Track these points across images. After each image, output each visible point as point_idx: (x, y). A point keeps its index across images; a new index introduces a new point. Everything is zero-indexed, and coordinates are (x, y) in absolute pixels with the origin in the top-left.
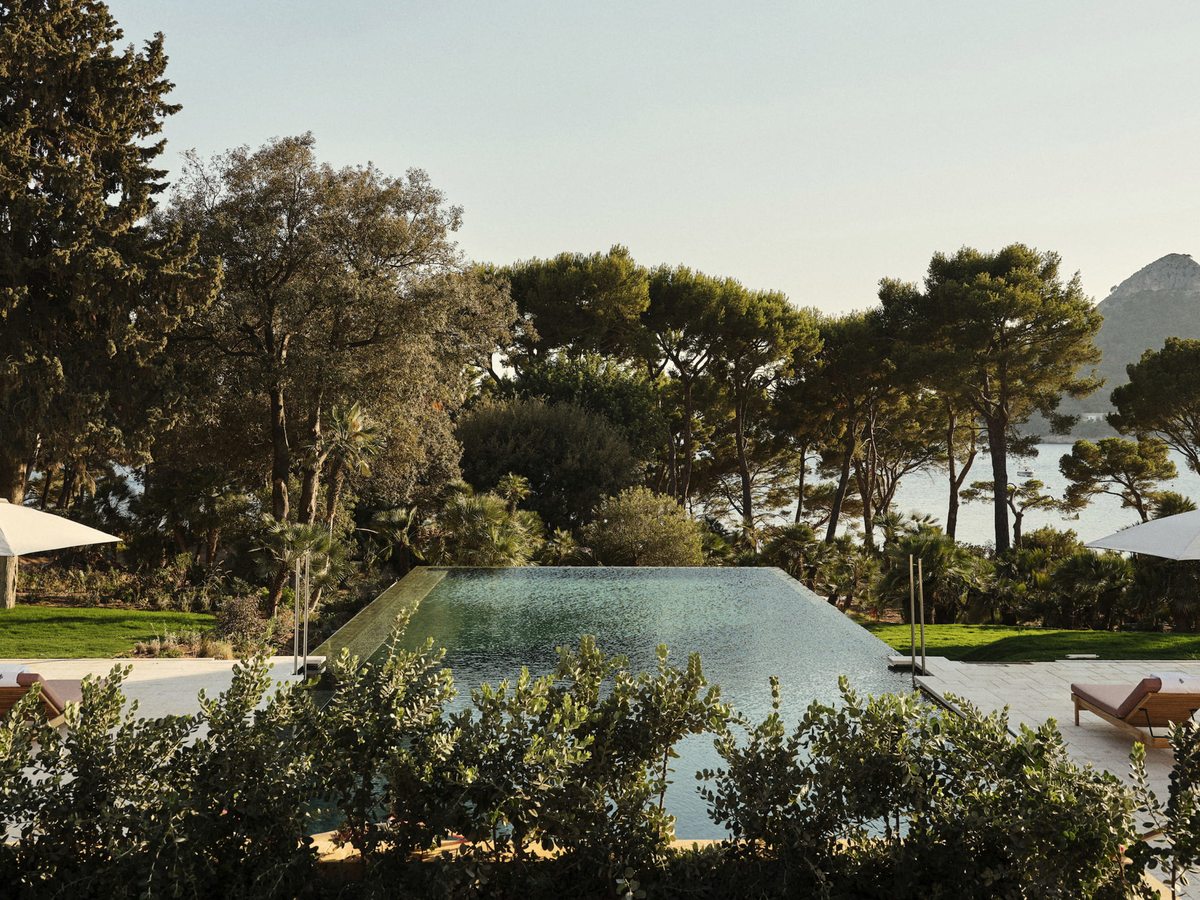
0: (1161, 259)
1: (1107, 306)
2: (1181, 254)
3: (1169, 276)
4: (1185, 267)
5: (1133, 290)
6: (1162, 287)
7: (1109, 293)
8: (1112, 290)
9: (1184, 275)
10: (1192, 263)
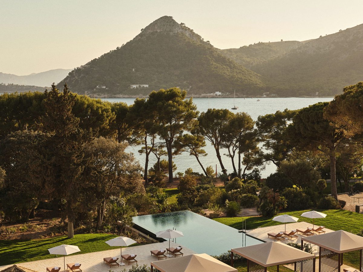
0: (161, 18)
1: (140, 38)
2: (169, 16)
3: (164, 25)
4: (170, 22)
5: (150, 31)
6: (162, 30)
7: (140, 32)
8: (141, 30)
9: (170, 26)
10: (173, 20)
